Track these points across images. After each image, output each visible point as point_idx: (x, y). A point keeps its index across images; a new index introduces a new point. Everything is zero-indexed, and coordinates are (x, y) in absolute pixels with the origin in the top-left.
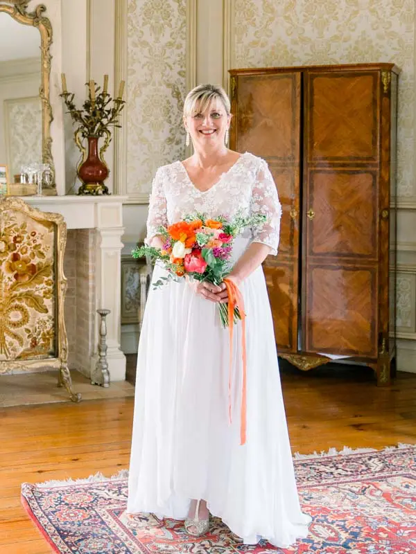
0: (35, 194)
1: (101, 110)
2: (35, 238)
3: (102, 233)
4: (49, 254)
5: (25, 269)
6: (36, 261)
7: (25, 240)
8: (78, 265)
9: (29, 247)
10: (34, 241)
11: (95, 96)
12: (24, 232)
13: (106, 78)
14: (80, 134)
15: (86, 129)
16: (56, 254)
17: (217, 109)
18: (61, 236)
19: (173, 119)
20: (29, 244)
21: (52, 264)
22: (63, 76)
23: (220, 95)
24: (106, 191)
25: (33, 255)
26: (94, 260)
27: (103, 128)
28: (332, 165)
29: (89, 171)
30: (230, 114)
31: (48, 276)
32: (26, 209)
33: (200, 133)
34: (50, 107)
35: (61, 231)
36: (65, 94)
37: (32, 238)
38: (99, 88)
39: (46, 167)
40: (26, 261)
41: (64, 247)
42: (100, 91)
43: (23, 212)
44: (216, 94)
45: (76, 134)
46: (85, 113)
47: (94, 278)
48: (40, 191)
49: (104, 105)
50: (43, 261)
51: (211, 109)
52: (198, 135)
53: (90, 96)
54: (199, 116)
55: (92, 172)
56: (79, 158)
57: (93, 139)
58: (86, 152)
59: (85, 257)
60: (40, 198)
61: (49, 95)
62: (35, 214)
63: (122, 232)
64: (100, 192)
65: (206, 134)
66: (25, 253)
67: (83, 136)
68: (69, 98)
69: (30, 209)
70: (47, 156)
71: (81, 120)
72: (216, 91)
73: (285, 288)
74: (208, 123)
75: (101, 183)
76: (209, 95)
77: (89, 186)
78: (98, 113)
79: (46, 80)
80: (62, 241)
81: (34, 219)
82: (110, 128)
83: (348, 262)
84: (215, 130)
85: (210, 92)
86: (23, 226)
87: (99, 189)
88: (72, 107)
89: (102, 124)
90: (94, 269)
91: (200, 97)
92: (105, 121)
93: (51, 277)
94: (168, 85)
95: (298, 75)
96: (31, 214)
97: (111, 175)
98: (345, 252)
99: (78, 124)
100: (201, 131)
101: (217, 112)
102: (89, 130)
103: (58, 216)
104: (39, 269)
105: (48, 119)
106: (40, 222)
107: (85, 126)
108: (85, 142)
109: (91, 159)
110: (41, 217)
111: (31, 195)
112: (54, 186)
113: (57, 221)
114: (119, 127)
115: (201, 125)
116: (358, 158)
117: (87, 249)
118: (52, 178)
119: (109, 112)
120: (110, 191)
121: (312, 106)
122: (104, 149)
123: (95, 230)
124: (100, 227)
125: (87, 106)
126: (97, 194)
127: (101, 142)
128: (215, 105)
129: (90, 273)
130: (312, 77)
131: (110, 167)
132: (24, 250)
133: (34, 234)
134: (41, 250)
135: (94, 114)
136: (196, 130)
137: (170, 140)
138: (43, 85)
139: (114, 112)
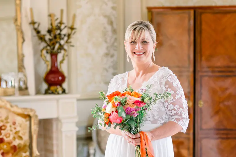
0: (13, 94)
1: (60, 34)
2: (15, 126)
3: (63, 121)
4: (26, 138)
5: (9, 148)
6: (16, 143)
7: (8, 128)
8: (46, 143)
9: (11, 133)
10: (15, 129)
11: (55, 24)
12: (7, 122)
13: (62, 11)
14: (44, 52)
15: (49, 48)
16: (31, 137)
17: (146, 38)
18: (34, 124)
19: (108, 40)
20: (11, 131)
21: (28, 144)
22: (31, 10)
23: (149, 29)
24: (64, 91)
25: (14, 138)
26: (57, 139)
27: (61, 47)
28: (213, 72)
29: (52, 78)
30: (156, 42)
31: (25, 152)
32: (8, 106)
33: (134, 54)
34: (22, 32)
35: (34, 121)
36: (33, 23)
37: (13, 126)
38: (57, 19)
39: (21, 75)
40: (9, 143)
41: (36, 132)
42: (58, 21)
43: (6, 108)
44: (146, 28)
45: (42, 51)
46: (48, 37)
47: (57, 152)
48: (17, 92)
49: (61, 31)
50: (22, 142)
51: (141, 38)
52: (133, 55)
53: (52, 24)
54: (134, 42)
55: (54, 78)
56: (45, 68)
57: (54, 55)
58: (50, 63)
59: (51, 138)
60: (18, 97)
61: (21, 24)
62: (15, 109)
63: (76, 120)
64: (60, 92)
65: (138, 55)
66: (9, 137)
67: (47, 53)
68: (36, 26)
69: (11, 106)
70: (21, 68)
71: (45, 41)
72: (146, 26)
73: (184, 152)
74: (139, 48)
75: (61, 85)
76: (140, 28)
77: (53, 88)
78: (58, 36)
79: (18, 13)
80: (35, 128)
81: (15, 113)
82: (66, 47)
83: (223, 134)
84: (144, 52)
85: (142, 26)
86: (7, 118)
87: (60, 90)
88: (38, 32)
89: (60, 45)
90: (58, 146)
91: (135, 29)
92: (62, 42)
93: (28, 153)
94: (105, 16)
95: (192, 12)
96: (12, 109)
97: (67, 80)
98: (222, 127)
99: (43, 45)
100: (134, 53)
101: (145, 40)
102: (51, 49)
103: (32, 110)
104: (19, 148)
105: (21, 40)
106: (19, 115)
107: (48, 45)
108: (48, 57)
109: (53, 69)
110: (20, 111)
111: (10, 95)
112: (27, 88)
113: (31, 114)
114: (73, 46)
115: (135, 49)
116: (229, 67)
117: (52, 132)
118: (25, 83)
119: (65, 35)
120: (67, 91)
121: (201, 32)
122: (62, 62)
123: (57, 119)
124: (61, 116)
125: (49, 31)
126: (58, 94)
127: (60, 57)
128: (144, 36)
129: (55, 149)
130: (201, 14)
131: (66, 74)
132: (8, 135)
133: (14, 123)
134: (20, 134)
135: (55, 37)
136: (132, 52)
137: (107, 55)
138: (16, 15)
139: (69, 36)
